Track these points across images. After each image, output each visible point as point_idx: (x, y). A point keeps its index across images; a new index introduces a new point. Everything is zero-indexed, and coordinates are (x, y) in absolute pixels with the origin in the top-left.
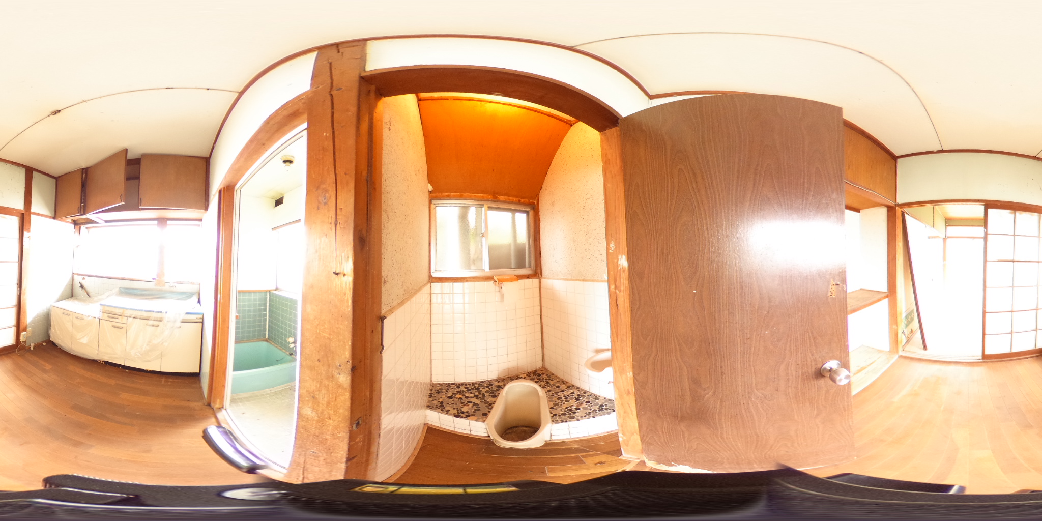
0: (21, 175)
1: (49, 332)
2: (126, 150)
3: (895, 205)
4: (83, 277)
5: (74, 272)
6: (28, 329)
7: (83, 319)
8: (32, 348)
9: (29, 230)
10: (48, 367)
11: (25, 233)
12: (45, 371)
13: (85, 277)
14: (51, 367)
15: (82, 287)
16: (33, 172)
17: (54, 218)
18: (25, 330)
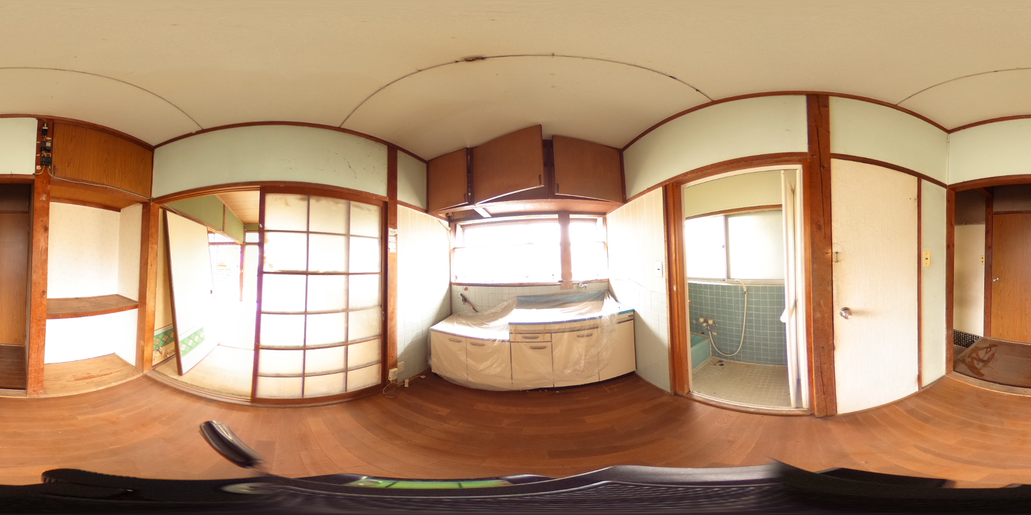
0: (382, 153)
1: (430, 362)
2: (540, 126)
3: (150, 200)
4: (465, 287)
5: (453, 281)
6: (398, 364)
7: (484, 345)
8: (406, 385)
9: (395, 227)
10: (444, 411)
11: (391, 231)
12: (441, 418)
13: (468, 287)
14: (449, 411)
15: (465, 300)
16: (398, 151)
17: (427, 211)
18: (395, 365)
